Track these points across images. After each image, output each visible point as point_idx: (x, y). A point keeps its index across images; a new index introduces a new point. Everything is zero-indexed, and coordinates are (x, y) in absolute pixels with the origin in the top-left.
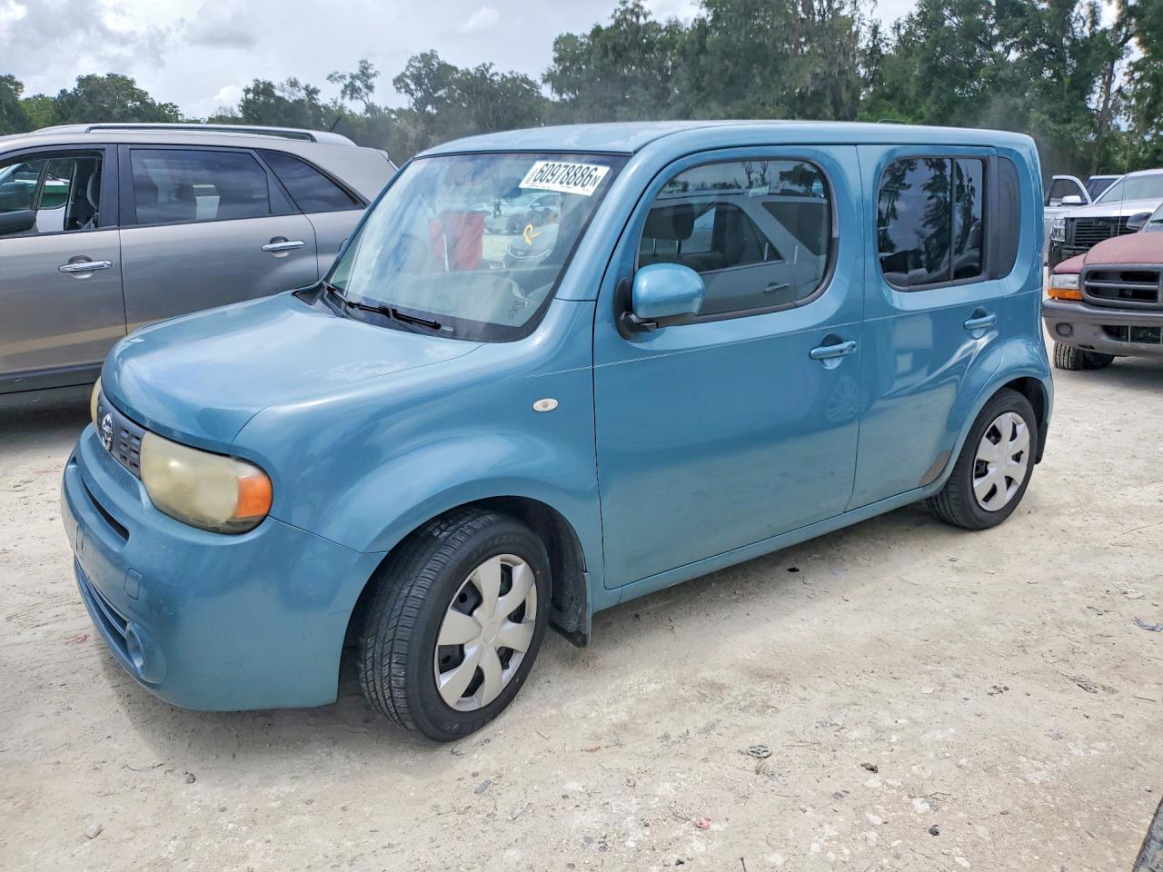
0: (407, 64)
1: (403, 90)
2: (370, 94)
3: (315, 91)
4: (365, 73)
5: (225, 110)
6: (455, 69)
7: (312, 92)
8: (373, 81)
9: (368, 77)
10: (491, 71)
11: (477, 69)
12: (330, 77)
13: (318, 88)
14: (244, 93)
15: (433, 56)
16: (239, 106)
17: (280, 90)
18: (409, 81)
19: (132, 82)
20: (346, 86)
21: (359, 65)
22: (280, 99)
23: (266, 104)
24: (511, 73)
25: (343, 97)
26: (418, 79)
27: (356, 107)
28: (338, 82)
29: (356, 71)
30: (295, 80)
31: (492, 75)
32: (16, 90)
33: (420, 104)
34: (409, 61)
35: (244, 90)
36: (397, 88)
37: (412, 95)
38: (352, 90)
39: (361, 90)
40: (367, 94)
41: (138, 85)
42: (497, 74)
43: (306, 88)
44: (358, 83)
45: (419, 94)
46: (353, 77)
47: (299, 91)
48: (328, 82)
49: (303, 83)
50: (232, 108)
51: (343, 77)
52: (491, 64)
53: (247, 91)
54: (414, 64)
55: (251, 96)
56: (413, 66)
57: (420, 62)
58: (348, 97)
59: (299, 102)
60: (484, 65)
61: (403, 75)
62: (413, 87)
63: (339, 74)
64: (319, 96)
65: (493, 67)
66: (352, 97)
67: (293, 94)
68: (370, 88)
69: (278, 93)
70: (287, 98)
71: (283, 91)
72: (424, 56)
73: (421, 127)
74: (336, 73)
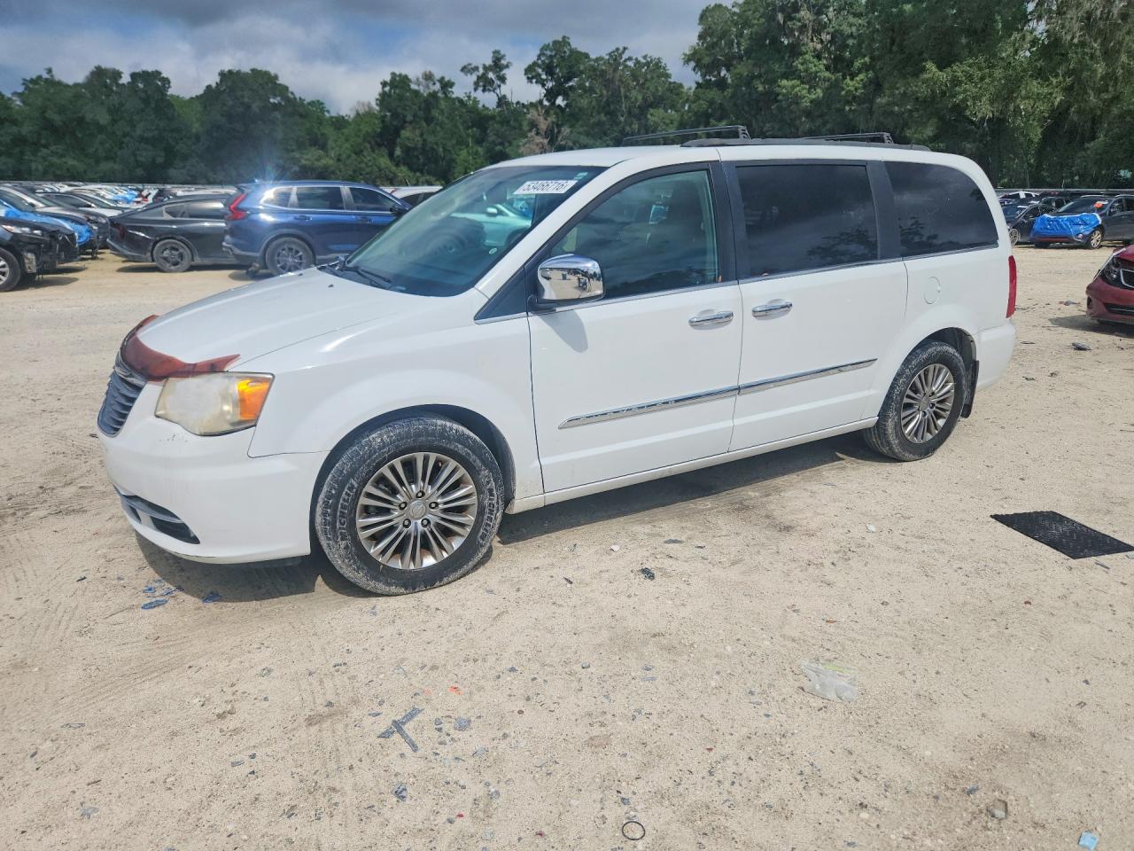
0: (538, 52)
1: (534, 81)
2: (502, 85)
3: (451, 84)
4: (498, 64)
5: (363, 104)
6: (587, 56)
7: (446, 85)
8: (505, 71)
9: (502, 68)
10: (625, 56)
11: (610, 54)
12: (463, 69)
13: (453, 80)
14: (380, 86)
15: (565, 42)
16: (377, 100)
17: (416, 84)
18: (540, 71)
19: (276, 77)
20: (479, 78)
21: (492, 55)
22: (416, 93)
23: (401, 98)
24: (645, 57)
25: (475, 90)
26: (549, 70)
27: (488, 100)
28: (471, 74)
29: (489, 62)
30: (430, 72)
31: (626, 60)
32: (164, 85)
33: (551, 95)
34: (542, 49)
35: (381, 83)
36: (528, 78)
37: (543, 85)
38: (485, 83)
39: (493, 81)
40: (499, 86)
41: (281, 81)
42: (630, 59)
43: (441, 80)
44: (491, 75)
45: (550, 85)
46: (485, 68)
47: (434, 84)
48: (462, 74)
49: (437, 76)
50: (369, 103)
51: (476, 69)
52: (625, 49)
53: (384, 84)
54: (545, 52)
55: (387, 89)
56: (544, 54)
57: (551, 51)
58: (481, 89)
59: (434, 95)
60: (617, 49)
61: (535, 64)
62: (544, 77)
63: (473, 66)
64: (454, 89)
65: (627, 51)
66: (484, 91)
67: (428, 87)
68: (503, 79)
69: (414, 87)
70: (422, 91)
71: (419, 85)
72: (555, 42)
73: (552, 118)
74: (470, 64)
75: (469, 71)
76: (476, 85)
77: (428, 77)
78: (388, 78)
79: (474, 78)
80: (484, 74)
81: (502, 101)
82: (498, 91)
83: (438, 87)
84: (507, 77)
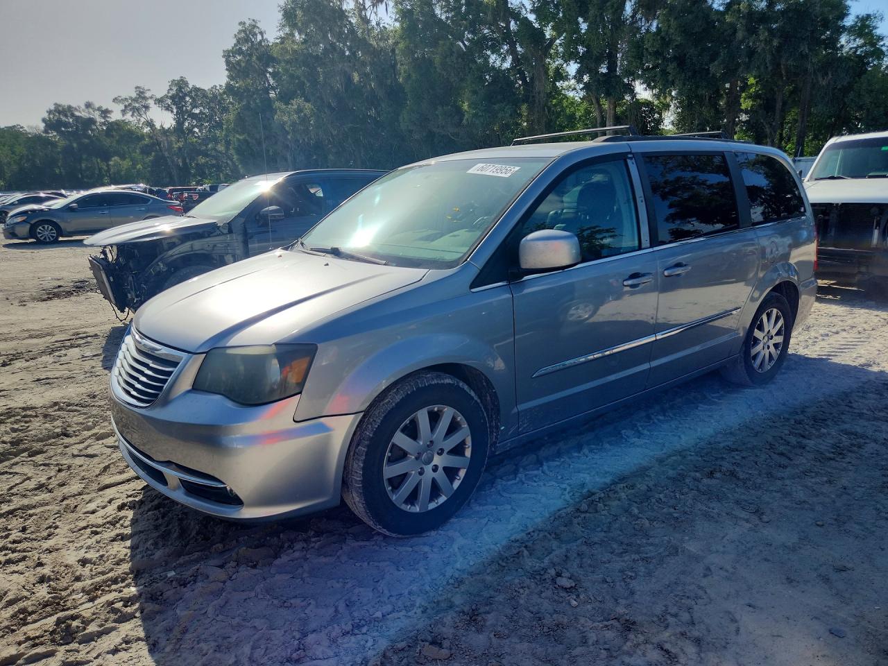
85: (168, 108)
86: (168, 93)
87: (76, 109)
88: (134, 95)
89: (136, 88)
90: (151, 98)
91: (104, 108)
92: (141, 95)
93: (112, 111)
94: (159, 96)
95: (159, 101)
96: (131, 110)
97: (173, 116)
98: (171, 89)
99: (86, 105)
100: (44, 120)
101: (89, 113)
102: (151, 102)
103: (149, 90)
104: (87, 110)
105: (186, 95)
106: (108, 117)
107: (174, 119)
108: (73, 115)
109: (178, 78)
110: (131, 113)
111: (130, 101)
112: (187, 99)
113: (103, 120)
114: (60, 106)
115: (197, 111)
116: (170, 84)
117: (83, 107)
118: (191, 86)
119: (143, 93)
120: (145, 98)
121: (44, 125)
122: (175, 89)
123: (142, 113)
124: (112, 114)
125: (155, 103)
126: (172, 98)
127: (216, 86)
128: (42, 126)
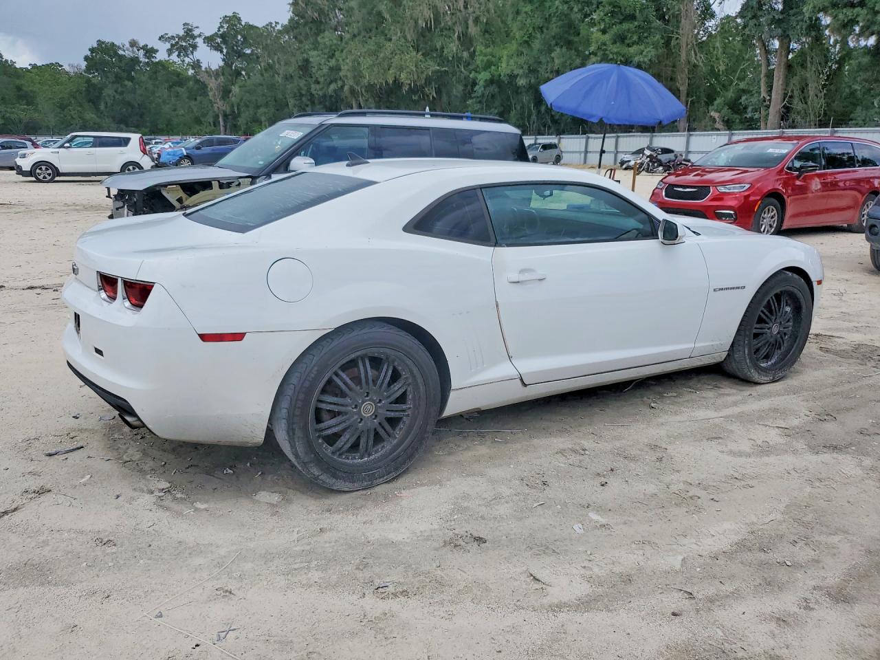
75: (166, 40)
76: (170, 52)
77: (133, 44)
78: (95, 45)
79: (168, 46)
80: (177, 43)
81: (196, 65)
82: (191, 56)
83: (142, 53)
84: (198, 45)
85: (218, 48)
86: (219, 31)
87: (119, 48)
88: (181, 33)
89: (184, 25)
90: (200, 36)
91: (149, 47)
92: (189, 33)
93: (157, 51)
94: (208, 34)
95: (209, 40)
96: (177, 49)
97: (222, 56)
98: (222, 27)
99: (130, 43)
100: (86, 58)
101: (133, 52)
102: (199, 41)
103: (197, 27)
104: (131, 49)
105: (237, 32)
106: (153, 57)
107: (224, 60)
108: (116, 53)
109: (231, 14)
110: (177, 53)
111: (177, 39)
112: (239, 37)
113: (147, 60)
114: (103, 43)
115: (248, 51)
116: (221, 20)
117: (127, 45)
118: (243, 23)
119: (191, 30)
120: (194, 37)
121: (86, 63)
122: (226, 26)
123: (189, 52)
124: (158, 53)
125: (204, 42)
126: (223, 36)
127: (271, 23)
128: (84, 64)
